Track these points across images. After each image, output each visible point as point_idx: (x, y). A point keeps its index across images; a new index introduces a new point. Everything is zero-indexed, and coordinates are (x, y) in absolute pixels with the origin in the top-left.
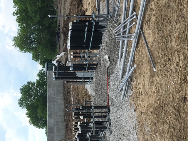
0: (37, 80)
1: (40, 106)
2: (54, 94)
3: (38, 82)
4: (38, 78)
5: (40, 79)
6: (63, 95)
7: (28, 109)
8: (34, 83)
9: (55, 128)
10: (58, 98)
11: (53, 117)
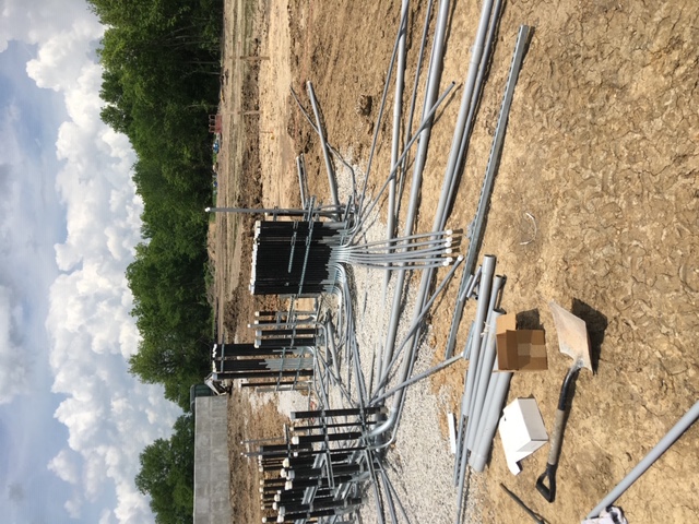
0: (173, 436)
1: (178, 486)
2: (209, 444)
3: (175, 438)
4: (175, 432)
5: (179, 433)
6: (226, 444)
7: (155, 493)
8: (167, 442)
9: (212, 517)
10: (217, 451)
11: (206, 493)
